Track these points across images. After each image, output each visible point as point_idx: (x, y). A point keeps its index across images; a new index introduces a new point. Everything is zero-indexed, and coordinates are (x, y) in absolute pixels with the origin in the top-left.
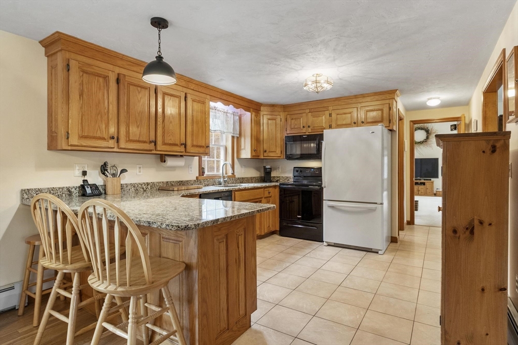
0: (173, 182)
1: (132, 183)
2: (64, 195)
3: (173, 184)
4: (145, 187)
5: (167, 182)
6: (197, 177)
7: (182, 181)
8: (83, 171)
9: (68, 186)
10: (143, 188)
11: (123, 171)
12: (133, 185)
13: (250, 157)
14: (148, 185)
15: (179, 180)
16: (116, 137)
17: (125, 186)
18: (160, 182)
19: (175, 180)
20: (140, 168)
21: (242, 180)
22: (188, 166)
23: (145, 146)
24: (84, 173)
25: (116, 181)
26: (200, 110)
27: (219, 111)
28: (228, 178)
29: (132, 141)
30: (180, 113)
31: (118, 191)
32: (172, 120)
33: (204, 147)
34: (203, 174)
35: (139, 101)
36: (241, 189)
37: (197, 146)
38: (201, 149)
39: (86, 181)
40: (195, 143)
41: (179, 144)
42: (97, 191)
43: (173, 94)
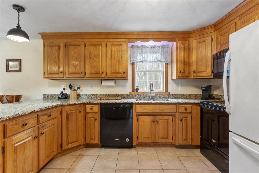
0: (110, 94)
1: (86, 94)
2: (56, 97)
3: (111, 96)
4: (92, 96)
5: (106, 95)
6: (130, 92)
7: (117, 95)
8: (64, 88)
9: (58, 94)
10: (91, 97)
11: (79, 88)
13: (176, 78)
14: (94, 96)
15: (114, 94)
16: (63, 72)
17: (82, 95)
18: (102, 94)
20: (91, 86)
21: (177, 96)
22: (124, 85)
23: (79, 75)
24: (64, 89)
25: (76, 93)
26: (117, 50)
27: (146, 47)
28: (157, 94)
29: (71, 73)
30: (102, 54)
31: (76, 97)
32: (95, 59)
33: (121, 73)
34: (137, 91)
35: (75, 53)
36: (142, 103)
37: (115, 73)
38: (119, 74)
39: (62, 92)
40: (113, 71)
41: (101, 72)
42: (63, 97)
43: (96, 45)
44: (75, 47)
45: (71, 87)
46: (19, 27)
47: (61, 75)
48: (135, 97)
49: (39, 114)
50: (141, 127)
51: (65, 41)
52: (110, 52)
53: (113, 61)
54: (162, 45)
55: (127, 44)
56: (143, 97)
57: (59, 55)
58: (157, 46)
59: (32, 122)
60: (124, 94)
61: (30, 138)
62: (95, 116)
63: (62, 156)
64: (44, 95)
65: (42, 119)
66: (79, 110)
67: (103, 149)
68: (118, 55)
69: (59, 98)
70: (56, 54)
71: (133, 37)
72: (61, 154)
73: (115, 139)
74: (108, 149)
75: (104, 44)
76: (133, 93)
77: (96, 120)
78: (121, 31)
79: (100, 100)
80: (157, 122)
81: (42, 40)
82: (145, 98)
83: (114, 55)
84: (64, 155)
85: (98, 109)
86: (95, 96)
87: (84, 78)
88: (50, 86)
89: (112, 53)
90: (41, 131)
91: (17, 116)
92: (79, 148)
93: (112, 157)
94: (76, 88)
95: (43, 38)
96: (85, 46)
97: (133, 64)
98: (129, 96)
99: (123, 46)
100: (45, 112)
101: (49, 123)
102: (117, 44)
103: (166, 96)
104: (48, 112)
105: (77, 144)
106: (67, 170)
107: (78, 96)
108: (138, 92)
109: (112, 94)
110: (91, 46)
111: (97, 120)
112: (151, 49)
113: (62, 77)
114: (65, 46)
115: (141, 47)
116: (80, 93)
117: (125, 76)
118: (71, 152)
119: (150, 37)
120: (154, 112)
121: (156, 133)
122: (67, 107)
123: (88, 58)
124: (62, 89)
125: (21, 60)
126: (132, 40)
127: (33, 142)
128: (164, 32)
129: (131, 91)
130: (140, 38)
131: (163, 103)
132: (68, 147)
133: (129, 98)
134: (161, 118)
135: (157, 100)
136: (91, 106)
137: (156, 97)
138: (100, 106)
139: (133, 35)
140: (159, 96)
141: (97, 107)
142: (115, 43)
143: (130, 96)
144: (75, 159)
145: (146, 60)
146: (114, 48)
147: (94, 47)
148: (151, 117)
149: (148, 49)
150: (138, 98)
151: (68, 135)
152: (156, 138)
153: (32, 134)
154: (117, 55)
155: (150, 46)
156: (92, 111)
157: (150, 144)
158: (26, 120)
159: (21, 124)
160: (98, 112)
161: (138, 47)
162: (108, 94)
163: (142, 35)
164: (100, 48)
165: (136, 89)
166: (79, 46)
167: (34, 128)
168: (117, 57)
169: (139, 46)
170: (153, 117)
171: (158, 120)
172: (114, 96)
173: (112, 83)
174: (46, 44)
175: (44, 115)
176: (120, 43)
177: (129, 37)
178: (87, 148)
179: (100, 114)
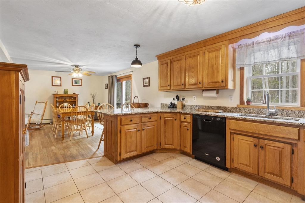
0: (213, 106)
1: (190, 104)
3: (213, 108)
4: (195, 107)
5: (209, 106)
6: (237, 105)
7: (220, 107)
10: (194, 108)
11: (184, 99)
12: (190, 106)
15: (217, 106)
16: (170, 85)
17: (186, 106)
18: (204, 106)
19: (214, 105)
22: (230, 96)
23: (180, 87)
24: (174, 99)
25: (181, 103)
26: (215, 56)
27: (260, 43)
28: (281, 110)
29: (175, 85)
30: (199, 65)
31: (181, 107)
32: (194, 70)
33: (219, 82)
34: (248, 103)
35: (177, 67)
36: (237, 118)
37: (213, 82)
38: (217, 83)
39: (172, 102)
40: (210, 81)
41: (198, 83)
42: (172, 106)
43: (194, 56)
44: (178, 61)
45: (178, 98)
46: (137, 59)
47: (169, 88)
48: (244, 112)
49: (142, 115)
50: (237, 148)
51: (171, 58)
52: (207, 61)
53: (210, 69)
54: (289, 32)
55: (227, 47)
56: (256, 113)
57: (167, 71)
58: (279, 37)
59: (137, 120)
60: (229, 107)
61: (135, 130)
62: (188, 126)
63: (162, 152)
64: (161, 104)
65: (144, 119)
66: (174, 118)
67: (195, 160)
68: (216, 63)
69: (169, 107)
70: (165, 71)
71: (234, 36)
72: (161, 151)
73: (205, 154)
74: (199, 162)
75: (201, 53)
76: (242, 106)
77: (188, 129)
78: (218, 34)
79: (198, 111)
80: (262, 148)
81: (158, 61)
82: (259, 114)
83: (212, 62)
84: (163, 152)
85: (191, 119)
86: (197, 107)
87: (185, 90)
88: (165, 97)
89: (210, 61)
90: (143, 127)
91: (127, 114)
92: (176, 152)
93: (197, 169)
94: (181, 99)
95: (158, 59)
96: (185, 59)
97: (242, 69)
98: (235, 110)
99: (222, 50)
100: (146, 115)
101: (149, 124)
102: (215, 49)
103: (303, 113)
104: (149, 115)
105: (173, 147)
106: (158, 162)
107: (183, 106)
108: (251, 105)
109: (215, 107)
110: (190, 58)
111: (190, 130)
112: (269, 44)
113: (169, 89)
114: (171, 62)
115: (251, 44)
116: (186, 104)
117: (224, 86)
118: (168, 152)
119: (260, 28)
120: (255, 133)
121: (260, 163)
122: (165, 114)
123: (187, 70)
124: (171, 100)
125: (149, 77)
126: (234, 40)
127: (137, 133)
128: (286, 14)
129: (239, 103)
130: (244, 34)
131: (270, 121)
132: (165, 147)
133: (235, 112)
134: (270, 144)
135: (277, 118)
136: (185, 116)
137: (280, 114)
138: (192, 116)
139: (234, 34)
140: (286, 113)
141: (189, 117)
142: (213, 49)
143: (237, 109)
144: (168, 158)
145: (258, 61)
146: (212, 55)
147: (192, 58)
148: (252, 139)
149: (262, 46)
150: (249, 113)
151: (165, 137)
152: (260, 170)
153: (136, 127)
154: (214, 62)
155: (268, 40)
156: (185, 120)
157: (252, 175)
158: (133, 117)
159: (129, 120)
160: (190, 123)
161: (247, 46)
162: (211, 105)
163: (247, 30)
164: (198, 58)
165: (247, 102)
166: (180, 60)
167: (138, 124)
168: (215, 65)
169: (248, 44)
170: (255, 139)
171: (264, 145)
172: (217, 108)
173: (213, 94)
174: (160, 63)
175: (145, 117)
176: (218, 48)
177: (230, 37)
178: (182, 155)
179: (192, 125)
